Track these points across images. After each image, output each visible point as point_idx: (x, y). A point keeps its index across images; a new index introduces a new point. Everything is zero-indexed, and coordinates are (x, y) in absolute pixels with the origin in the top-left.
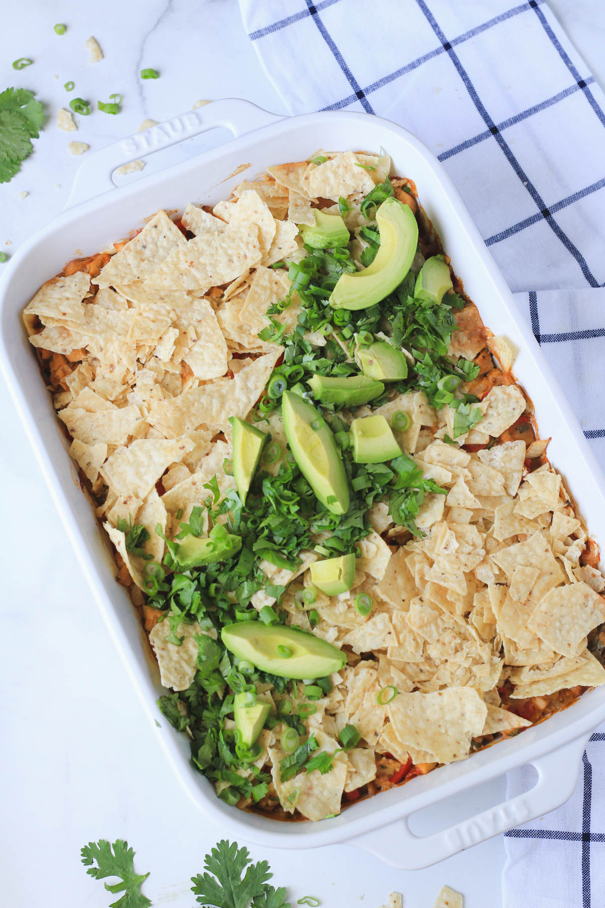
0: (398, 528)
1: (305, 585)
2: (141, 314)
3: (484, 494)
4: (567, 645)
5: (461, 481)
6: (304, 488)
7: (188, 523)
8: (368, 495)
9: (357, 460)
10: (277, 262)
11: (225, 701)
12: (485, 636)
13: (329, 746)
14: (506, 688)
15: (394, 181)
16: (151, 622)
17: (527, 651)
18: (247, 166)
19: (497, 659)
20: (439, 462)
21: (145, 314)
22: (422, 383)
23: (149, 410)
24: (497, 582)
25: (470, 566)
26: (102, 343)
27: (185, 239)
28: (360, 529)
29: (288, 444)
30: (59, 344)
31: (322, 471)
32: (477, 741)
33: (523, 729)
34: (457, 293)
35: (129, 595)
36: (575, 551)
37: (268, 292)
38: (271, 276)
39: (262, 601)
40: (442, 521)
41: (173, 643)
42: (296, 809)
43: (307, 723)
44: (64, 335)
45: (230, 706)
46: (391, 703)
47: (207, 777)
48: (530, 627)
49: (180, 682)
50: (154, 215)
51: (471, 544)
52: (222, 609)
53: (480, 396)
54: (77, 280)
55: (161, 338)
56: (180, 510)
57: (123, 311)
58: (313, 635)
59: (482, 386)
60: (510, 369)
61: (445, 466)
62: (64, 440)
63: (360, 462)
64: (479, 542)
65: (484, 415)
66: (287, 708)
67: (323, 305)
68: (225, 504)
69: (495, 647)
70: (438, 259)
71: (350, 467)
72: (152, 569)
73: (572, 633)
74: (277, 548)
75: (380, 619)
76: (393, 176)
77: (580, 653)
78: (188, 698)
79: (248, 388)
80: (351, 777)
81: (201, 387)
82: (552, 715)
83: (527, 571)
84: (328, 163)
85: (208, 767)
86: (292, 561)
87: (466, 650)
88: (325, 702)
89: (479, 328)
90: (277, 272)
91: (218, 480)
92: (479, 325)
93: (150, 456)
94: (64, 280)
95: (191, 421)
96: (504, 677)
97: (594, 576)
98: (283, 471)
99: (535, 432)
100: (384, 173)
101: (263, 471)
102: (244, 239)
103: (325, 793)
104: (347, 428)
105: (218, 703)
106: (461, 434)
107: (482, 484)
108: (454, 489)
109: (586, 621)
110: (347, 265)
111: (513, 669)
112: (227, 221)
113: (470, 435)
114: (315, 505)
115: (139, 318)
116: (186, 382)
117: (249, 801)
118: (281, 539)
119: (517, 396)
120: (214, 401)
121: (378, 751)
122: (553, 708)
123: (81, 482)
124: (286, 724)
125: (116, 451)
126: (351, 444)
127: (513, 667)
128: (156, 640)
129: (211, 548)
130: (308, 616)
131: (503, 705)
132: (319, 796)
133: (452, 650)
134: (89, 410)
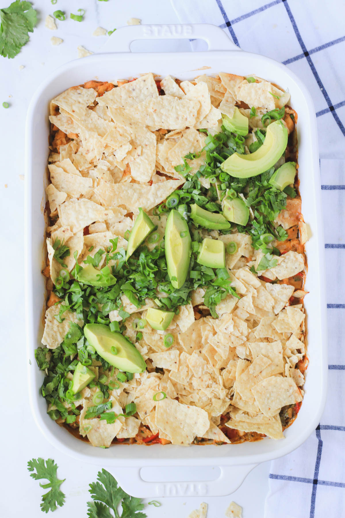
0: (205, 307)
1: (142, 317)
2: (116, 128)
3: (260, 307)
4: (268, 409)
5: (250, 295)
6: (163, 265)
7: (93, 257)
8: (197, 282)
9: (198, 261)
10: (203, 129)
11: (73, 363)
12: (226, 385)
13: (117, 410)
14: (226, 417)
15: (287, 109)
16: (51, 302)
17: (246, 403)
18: (208, 68)
19: (227, 400)
20: (243, 280)
21: (118, 129)
22: (253, 232)
23: (98, 184)
24: (246, 358)
25: (235, 344)
26: (87, 137)
27: (158, 94)
28: (184, 300)
29: (165, 236)
30: (64, 126)
31: (176, 261)
32: (198, 439)
33: (225, 443)
34: (295, 187)
35: (46, 282)
36: (296, 358)
37: (190, 145)
38: (196, 135)
39: (115, 316)
40: (230, 313)
41: (57, 320)
42: (86, 436)
43: (111, 392)
44: (69, 122)
45: (74, 366)
46: (160, 401)
47: (46, 399)
48: (253, 391)
49: (52, 343)
50: (147, 74)
51: (241, 332)
52: (92, 312)
53: (282, 251)
54: (89, 93)
55: (121, 146)
56: (92, 246)
57: (107, 121)
58: (134, 346)
59: (285, 246)
60: (304, 244)
61: (245, 283)
62: (46, 181)
63: (199, 263)
64: (246, 333)
65: (278, 264)
66: (104, 380)
67: (217, 165)
68: (117, 255)
69: (229, 393)
70: (292, 164)
71: (193, 264)
72: (64, 274)
73: (274, 403)
74: (134, 291)
75: (174, 352)
76: (287, 106)
77: (274, 415)
78: (54, 352)
79: (157, 195)
80: (122, 431)
81: (132, 183)
82: (244, 441)
83: (264, 360)
84: (255, 84)
85: (49, 395)
86: (140, 301)
87: (213, 389)
88: (126, 385)
89: (298, 213)
90: (201, 135)
91: (119, 240)
92: (299, 211)
93: (88, 211)
94: (82, 90)
95: (118, 201)
96: (228, 410)
97: (300, 376)
98: (155, 251)
99: (303, 283)
100: (283, 102)
101: (145, 246)
102: (190, 109)
103: (105, 434)
104: (200, 241)
105: (69, 361)
106: (261, 270)
107: (261, 302)
108: (244, 298)
109: (285, 399)
110: (240, 148)
111: (234, 408)
112: (186, 93)
113: (266, 271)
114: (165, 276)
115: (114, 130)
116: (125, 176)
117: (63, 421)
118: (139, 287)
119: (301, 261)
120: (135, 194)
121: (143, 423)
122: (247, 438)
123: (45, 208)
124: (100, 388)
125: (71, 200)
126: (199, 251)
127: (235, 407)
128: (49, 314)
129: (98, 278)
130: (137, 334)
131: (220, 426)
132: (101, 434)
133: (205, 385)
134: (65, 171)
